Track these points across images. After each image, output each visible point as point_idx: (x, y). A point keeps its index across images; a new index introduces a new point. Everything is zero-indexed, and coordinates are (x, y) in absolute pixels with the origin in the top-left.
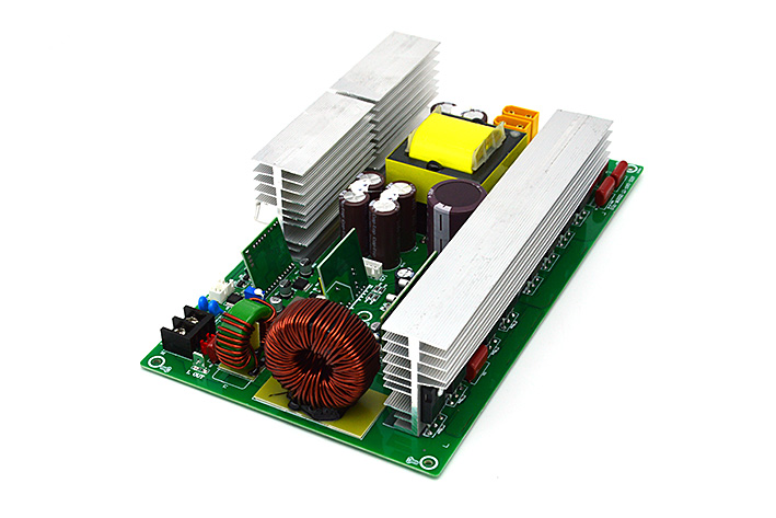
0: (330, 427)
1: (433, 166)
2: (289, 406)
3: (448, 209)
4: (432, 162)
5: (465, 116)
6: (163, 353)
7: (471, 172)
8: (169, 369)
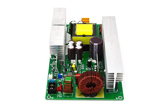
0: (96, 97)
1: (84, 36)
2: (85, 96)
3: (97, 44)
4: (83, 35)
5: (79, 23)
6: (49, 95)
7: (92, 35)
8: (53, 98)
